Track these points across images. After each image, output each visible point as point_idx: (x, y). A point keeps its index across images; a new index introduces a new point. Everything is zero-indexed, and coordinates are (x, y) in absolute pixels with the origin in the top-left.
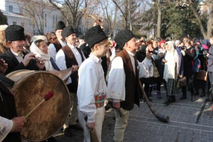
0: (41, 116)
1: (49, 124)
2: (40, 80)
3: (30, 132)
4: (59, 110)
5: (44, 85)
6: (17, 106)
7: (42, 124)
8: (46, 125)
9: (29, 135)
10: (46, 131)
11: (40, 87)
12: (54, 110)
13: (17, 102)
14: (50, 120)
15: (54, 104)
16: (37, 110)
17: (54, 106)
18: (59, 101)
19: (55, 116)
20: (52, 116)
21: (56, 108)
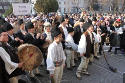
0: (29, 62)
1: (33, 65)
2: (27, 49)
3: (25, 68)
4: (37, 60)
5: (29, 50)
6: (19, 58)
7: (30, 65)
8: (32, 65)
9: (25, 69)
10: (32, 68)
11: (28, 52)
12: (35, 60)
13: (19, 57)
14: (34, 63)
15: (35, 57)
16: (27, 60)
17: (35, 58)
18: (37, 56)
19: (36, 62)
20: (34, 62)
21: (36, 59)
